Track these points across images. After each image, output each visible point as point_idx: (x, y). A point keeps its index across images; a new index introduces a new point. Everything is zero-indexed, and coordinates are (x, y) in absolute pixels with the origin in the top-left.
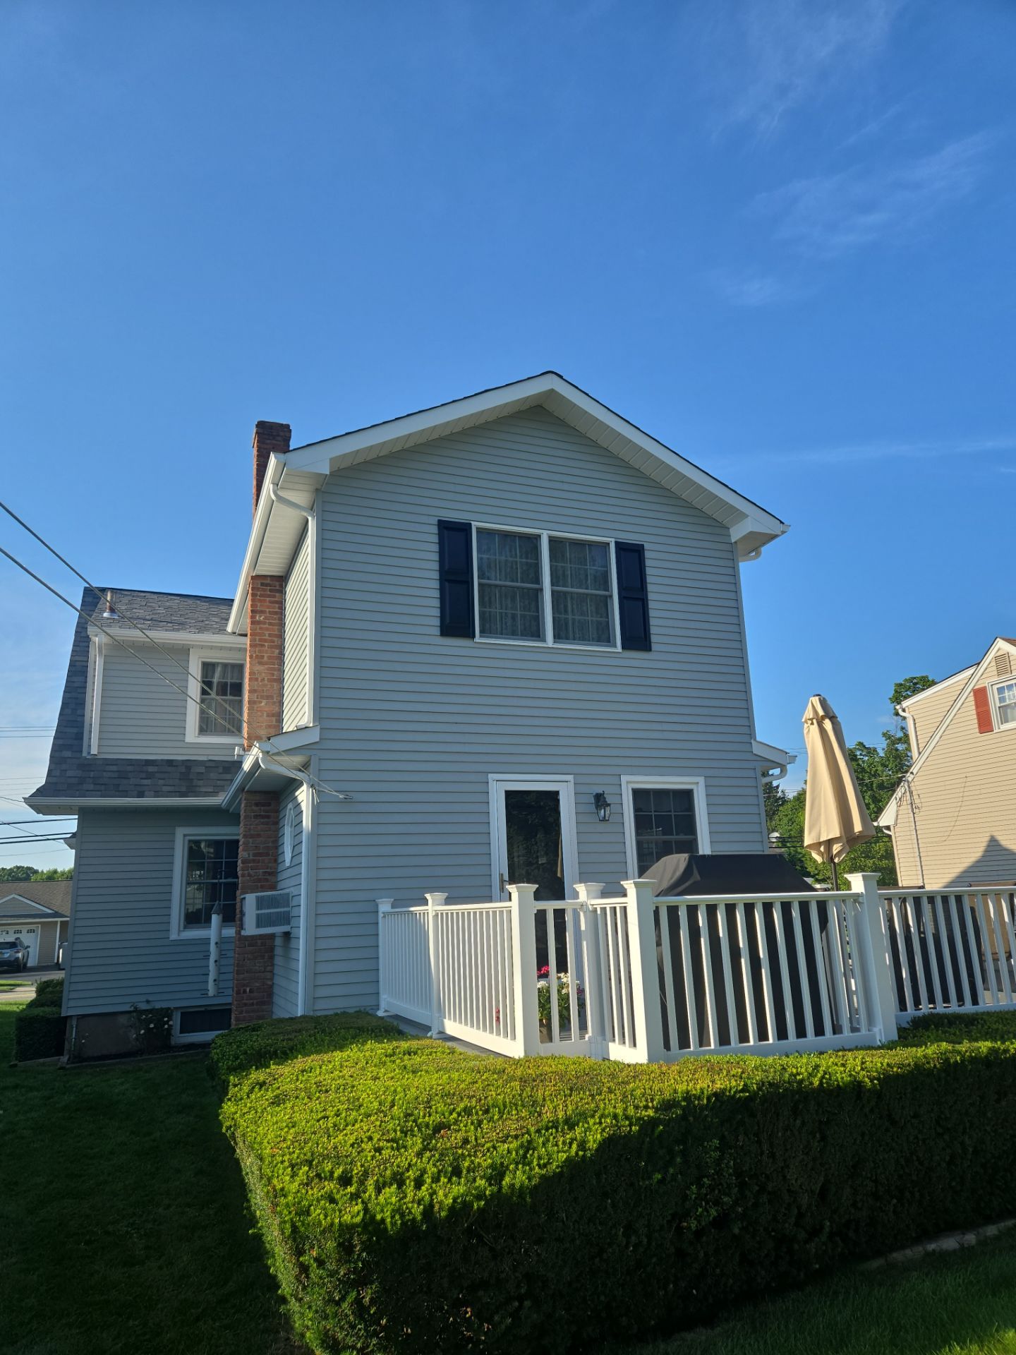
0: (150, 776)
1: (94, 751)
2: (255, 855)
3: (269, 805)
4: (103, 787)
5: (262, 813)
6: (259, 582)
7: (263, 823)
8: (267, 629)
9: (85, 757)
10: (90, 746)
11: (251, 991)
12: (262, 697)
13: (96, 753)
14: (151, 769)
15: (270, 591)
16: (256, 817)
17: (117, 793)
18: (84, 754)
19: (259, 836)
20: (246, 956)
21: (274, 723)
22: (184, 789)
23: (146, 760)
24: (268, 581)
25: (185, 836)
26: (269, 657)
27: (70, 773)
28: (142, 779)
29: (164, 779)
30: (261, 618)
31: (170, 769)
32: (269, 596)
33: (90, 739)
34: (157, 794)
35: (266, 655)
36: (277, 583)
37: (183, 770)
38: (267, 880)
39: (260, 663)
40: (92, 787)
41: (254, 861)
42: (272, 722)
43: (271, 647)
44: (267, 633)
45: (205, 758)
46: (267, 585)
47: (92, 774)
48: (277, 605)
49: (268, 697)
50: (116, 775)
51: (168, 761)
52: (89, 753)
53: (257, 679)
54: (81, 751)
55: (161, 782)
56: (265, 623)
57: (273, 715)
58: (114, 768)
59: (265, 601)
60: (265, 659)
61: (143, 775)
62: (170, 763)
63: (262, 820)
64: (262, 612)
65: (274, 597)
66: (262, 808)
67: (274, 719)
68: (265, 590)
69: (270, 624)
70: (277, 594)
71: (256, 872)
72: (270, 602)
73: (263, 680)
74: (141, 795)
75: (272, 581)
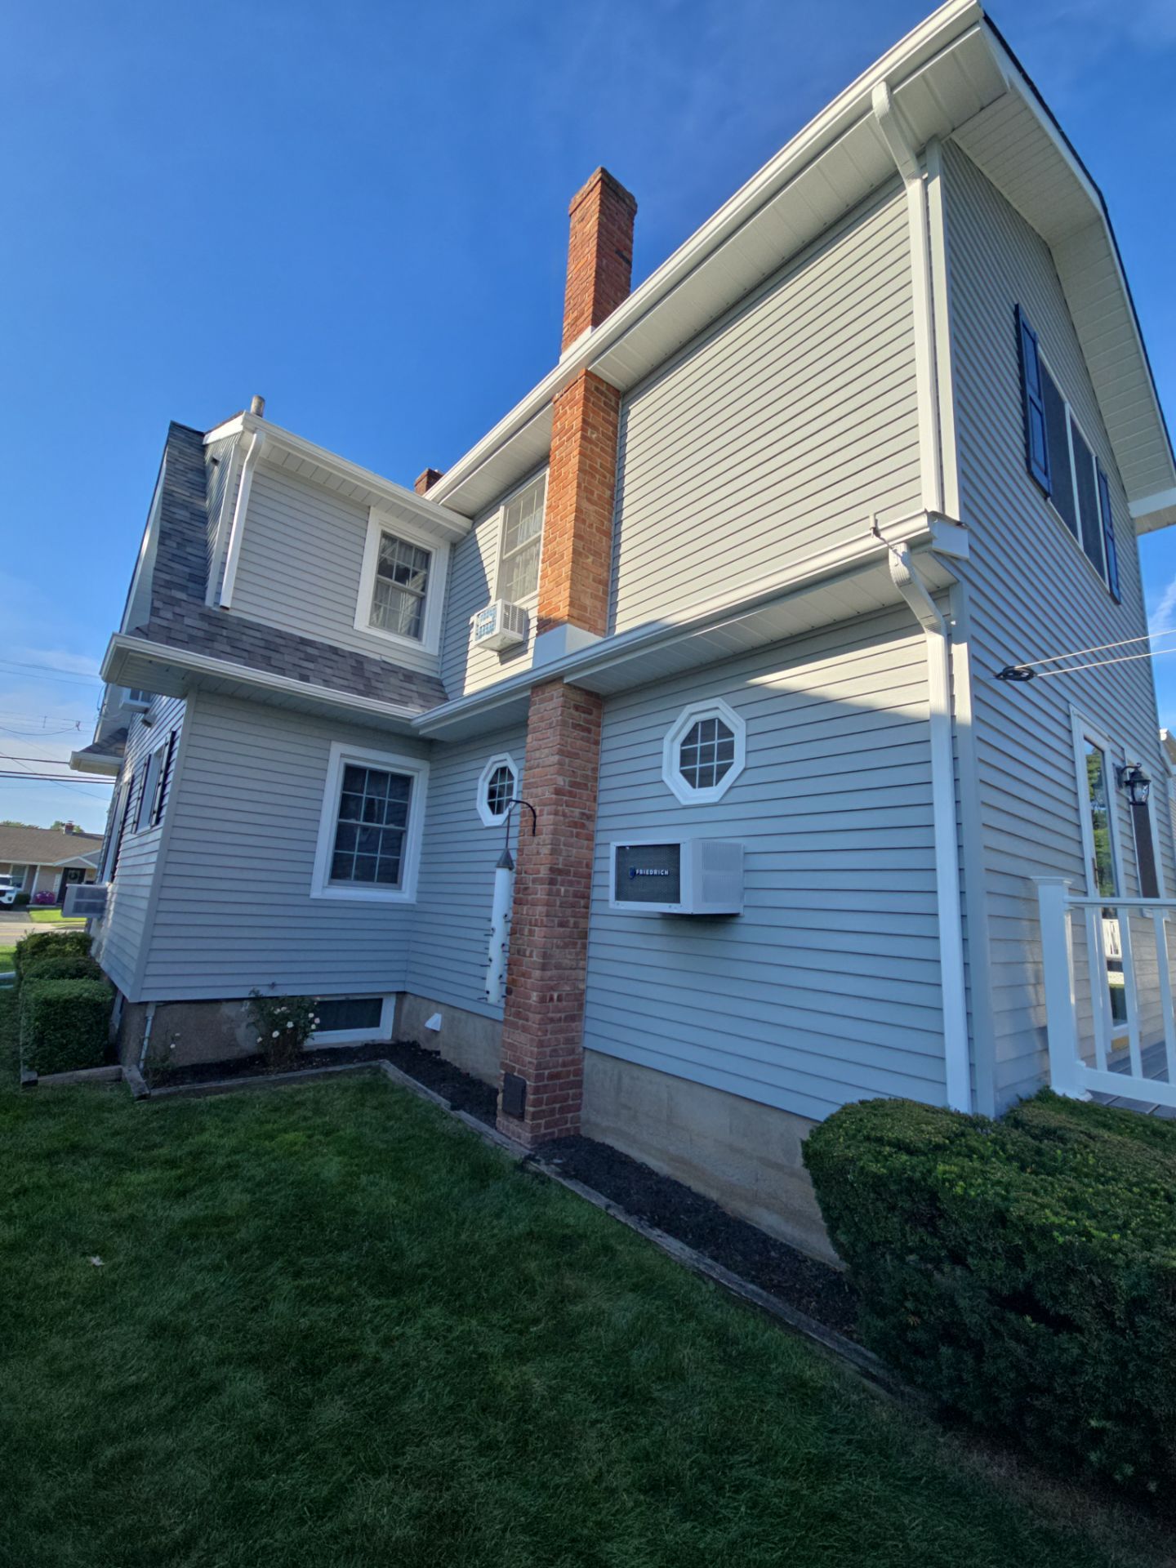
0: (310, 658)
1: (226, 601)
2: (573, 784)
3: (590, 713)
4: (245, 654)
5: (582, 723)
6: (594, 384)
7: (582, 739)
8: (600, 456)
9: (210, 609)
10: (218, 594)
11: (560, 999)
12: (590, 550)
13: (228, 605)
14: (310, 650)
15: (605, 403)
16: (576, 726)
17: (269, 667)
18: (209, 602)
19: (576, 756)
20: (555, 941)
21: (601, 594)
22: (361, 687)
23: (301, 638)
24: (604, 389)
25: (343, 756)
26: (600, 497)
27: (187, 621)
28: (300, 659)
29: (332, 668)
30: (594, 436)
31: (335, 657)
32: (603, 411)
33: (220, 584)
34: (327, 683)
35: (596, 492)
36: (613, 398)
37: (354, 664)
38: (583, 826)
39: (589, 500)
40: (228, 649)
41: (571, 794)
42: (598, 591)
43: (602, 483)
44: (599, 461)
45: (377, 657)
46: (602, 393)
47: (224, 632)
48: (611, 428)
49: (597, 554)
50: (262, 644)
51: (330, 647)
52: (216, 603)
53: (584, 521)
54: (203, 599)
55: (329, 671)
56: (597, 445)
57: (600, 582)
58: (258, 635)
59: (598, 415)
60: (595, 497)
61: (302, 655)
62: (335, 650)
63: (582, 734)
64: (594, 428)
65: (609, 415)
66: (583, 715)
67: (601, 587)
68: (599, 399)
69: (602, 449)
70: (612, 413)
71: (572, 812)
72: (604, 419)
73: (591, 526)
74: (304, 678)
75: (608, 390)
